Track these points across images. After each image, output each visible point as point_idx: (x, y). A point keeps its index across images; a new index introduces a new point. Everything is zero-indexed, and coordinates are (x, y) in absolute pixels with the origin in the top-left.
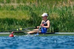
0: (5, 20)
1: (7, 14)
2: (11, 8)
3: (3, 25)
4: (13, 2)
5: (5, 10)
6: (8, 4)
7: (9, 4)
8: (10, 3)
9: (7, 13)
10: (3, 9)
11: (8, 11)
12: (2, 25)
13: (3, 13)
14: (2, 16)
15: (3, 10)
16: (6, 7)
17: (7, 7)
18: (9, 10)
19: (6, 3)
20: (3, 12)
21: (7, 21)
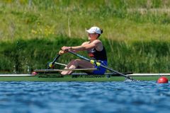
0: (150, 46)
1: (153, 32)
2: (163, 19)
3: (145, 57)
4: (167, 5)
5: (149, 24)
6: (156, 10)
7: (159, 9)
8: (161, 8)
9: (154, 29)
10: (146, 20)
11: (156, 26)
12: (143, 57)
13: (146, 30)
14: (142, 36)
15: (145, 22)
16: (151, 15)
17: (153, 16)
18: (159, 22)
19: (152, 7)
20: (145, 27)
21: (154, 47)
